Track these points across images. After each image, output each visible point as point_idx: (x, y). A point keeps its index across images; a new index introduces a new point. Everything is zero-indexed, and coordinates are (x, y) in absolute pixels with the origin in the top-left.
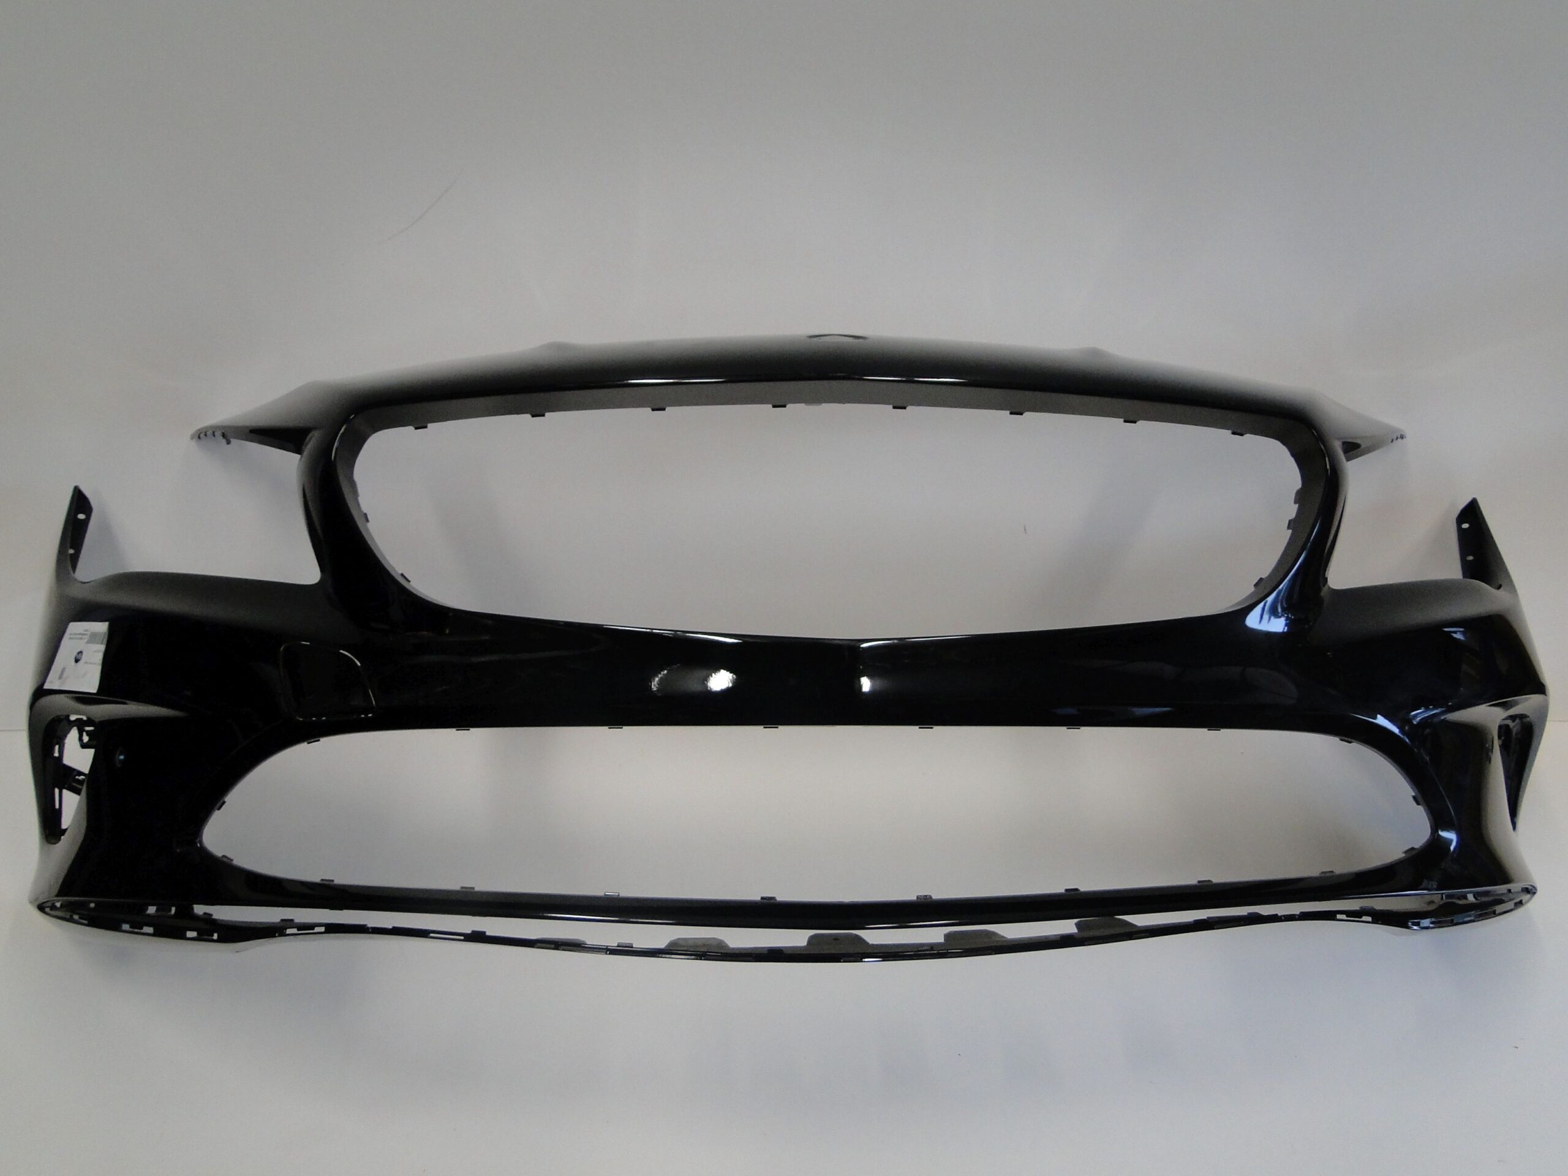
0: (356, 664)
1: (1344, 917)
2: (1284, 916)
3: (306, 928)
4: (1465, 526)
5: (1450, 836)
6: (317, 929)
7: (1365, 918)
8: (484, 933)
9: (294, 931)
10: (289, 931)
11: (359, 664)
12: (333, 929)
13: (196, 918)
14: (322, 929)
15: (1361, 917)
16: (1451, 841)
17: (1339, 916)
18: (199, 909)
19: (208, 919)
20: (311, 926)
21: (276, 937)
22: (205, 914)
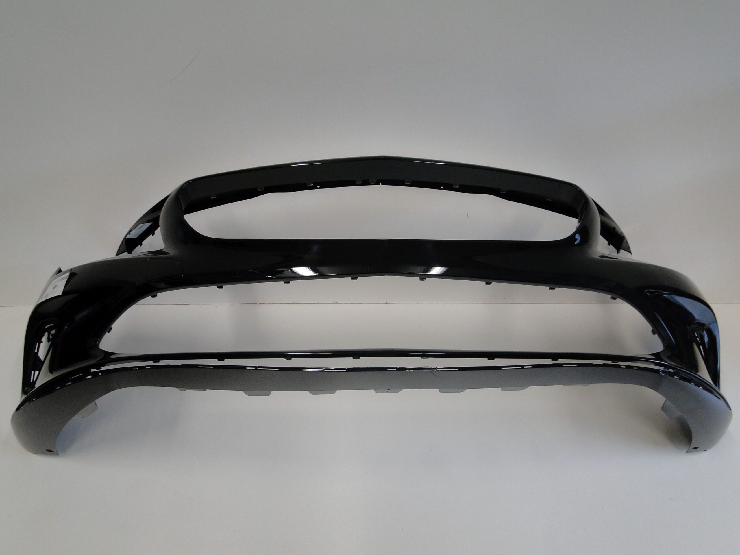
6: (147, 368)
9: (136, 368)
10: (134, 368)
17: (622, 367)
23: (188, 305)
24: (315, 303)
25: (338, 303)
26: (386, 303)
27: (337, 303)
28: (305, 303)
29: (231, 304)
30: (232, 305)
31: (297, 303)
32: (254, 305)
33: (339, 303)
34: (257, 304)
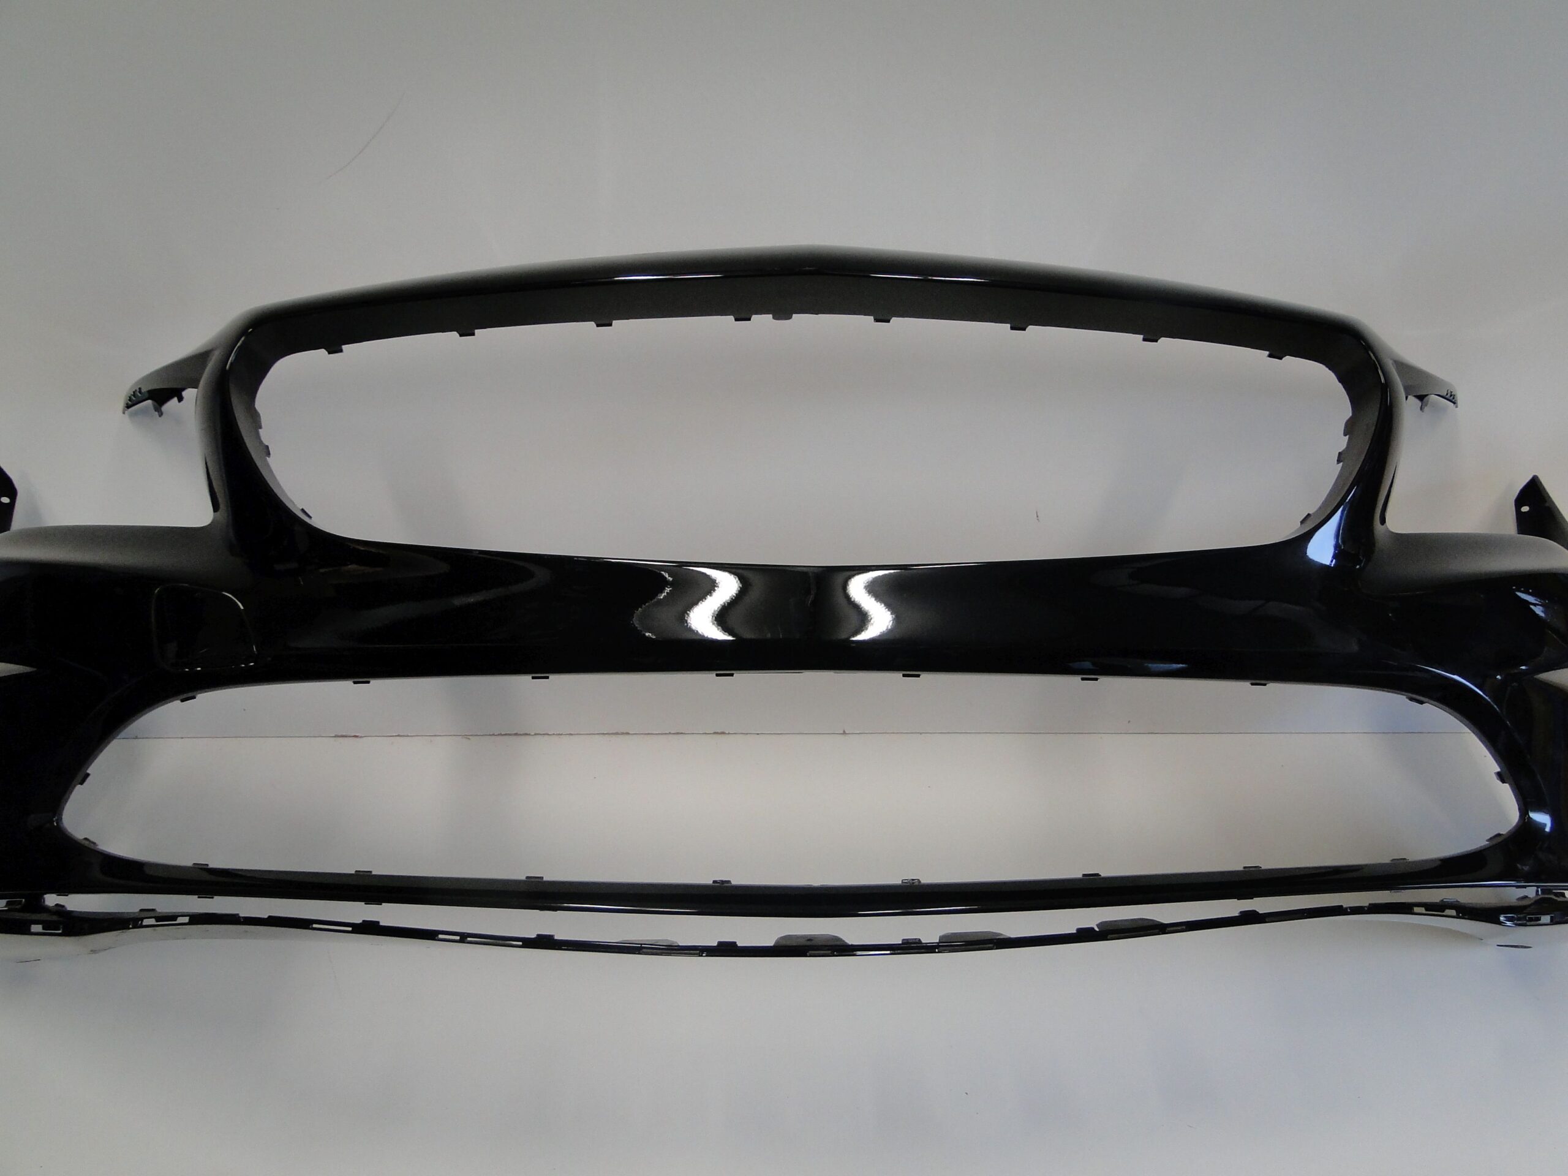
0: (239, 607)
1: (1422, 910)
2: (1350, 908)
3: (167, 919)
4: (1525, 509)
5: (1543, 819)
6: (180, 920)
7: (1448, 912)
8: (378, 922)
9: (152, 921)
10: (146, 922)
11: (242, 608)
12: (197, 919)
13: (47, 910)
14: (186, 920)
15: (1443, 912)
16: (1545, 825)
17: (1416, 910)
18: (51, 900)
19: (60, 910)
20: (173, 917)
21: (129, 929)
22: (57, 905)
23: (361, 737)
24: (670, 733)
25: (727, 732)
26: (842, 732)
27: (723, 733)
28: (647, 732)
29: (466, 737)
30: (469, 739)
31: (628, 734)
32: (523, 737)
33: (729, 734)
34: (529, 735)
